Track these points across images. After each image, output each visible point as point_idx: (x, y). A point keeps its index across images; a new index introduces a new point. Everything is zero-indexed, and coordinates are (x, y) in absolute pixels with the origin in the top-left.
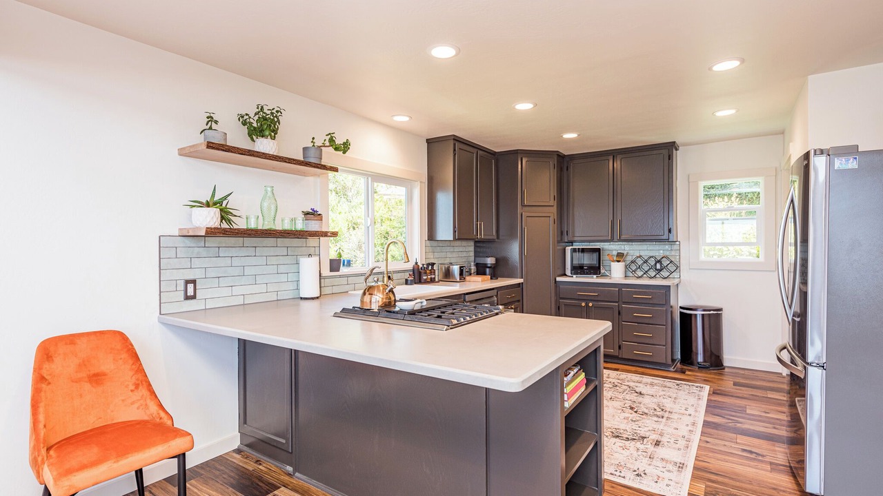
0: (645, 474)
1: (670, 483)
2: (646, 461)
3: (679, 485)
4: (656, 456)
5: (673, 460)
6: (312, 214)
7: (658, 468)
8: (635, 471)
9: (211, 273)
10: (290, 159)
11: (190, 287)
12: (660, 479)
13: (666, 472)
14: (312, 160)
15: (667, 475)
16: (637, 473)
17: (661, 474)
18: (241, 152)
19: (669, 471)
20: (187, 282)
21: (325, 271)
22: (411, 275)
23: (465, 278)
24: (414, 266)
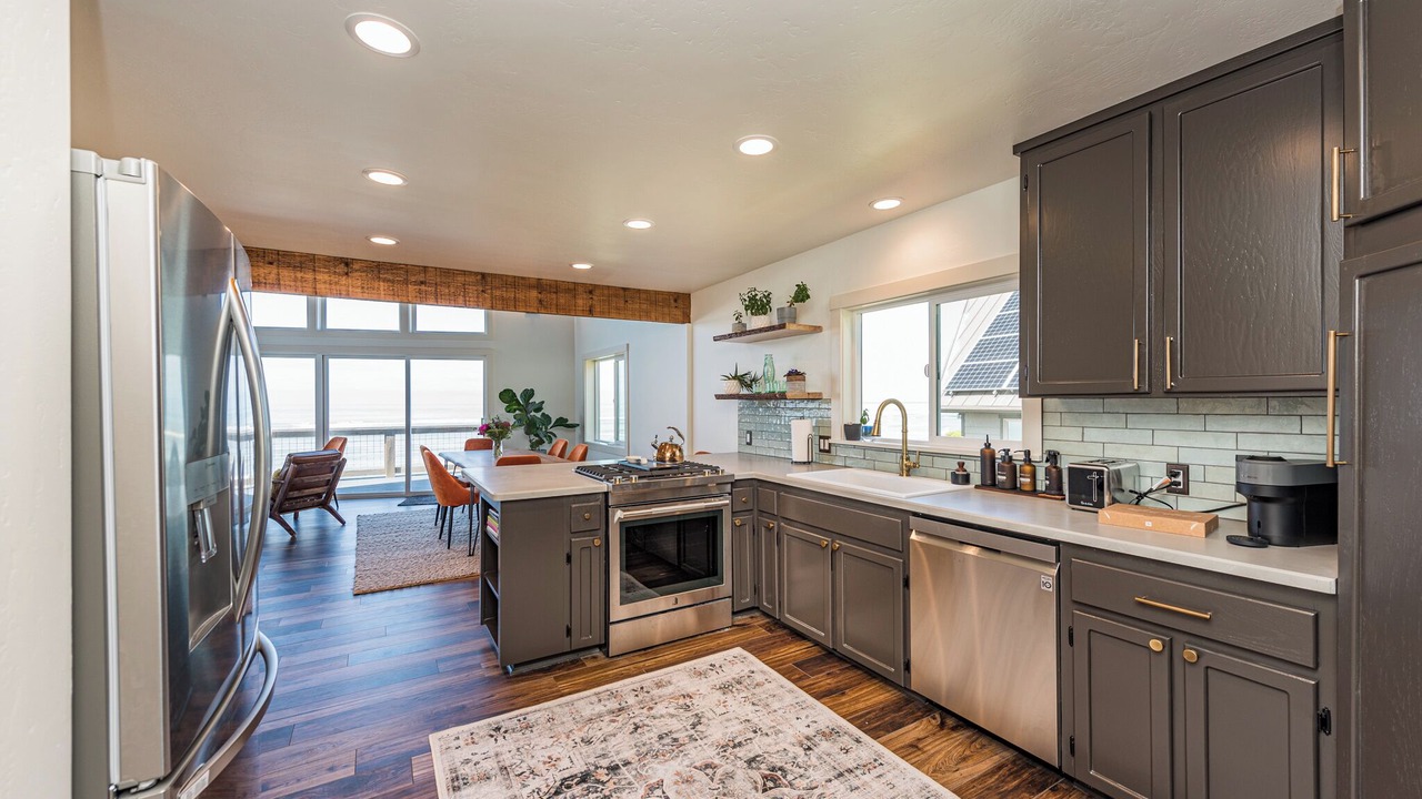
0: (492, 736)
1: (456, 743)
2: (507, 760)
3: (444, 747)
4: (499, 778)
5: (474, 787)
6: (793, 375)
7: (484, 756)
8: (506, 732)
11: (748, 435)
12: (470, 741)
13: (470, 757)
15: (465, 753)
16: (503, 730)
17: (474, 748)
19: (467, 761)
20: (748, 432)
21: (838, 437)
22: (961, 465)
23: (1100, 505)
24: (982, 451)
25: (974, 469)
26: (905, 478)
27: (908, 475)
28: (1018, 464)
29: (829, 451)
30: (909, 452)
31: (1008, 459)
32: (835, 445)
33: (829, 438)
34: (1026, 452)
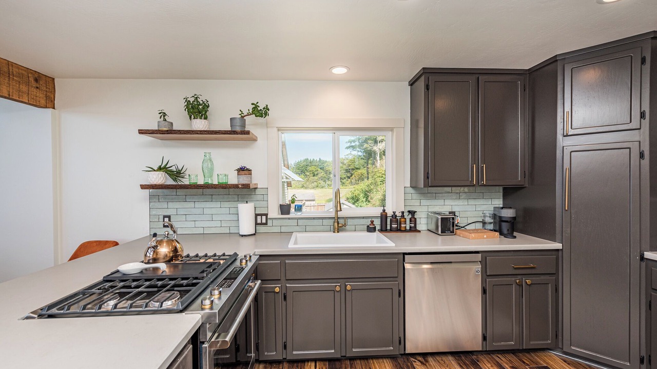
6: (242, 170)
9: (181, 212)
10: (201, 131)
11: (166, 220)
14: (238, 129)
18: (161, 132)
20: (165, 217)
21: (274, 212)
22: (372, 222)
23: (453, 232)
24: (381, 214)
25: (377, 223)
26: (336, 234)
27: (338, 232)
28: (398, 218)
29: (266, 224)
30: (338, 218)
31: (394, 216)
32: (272, 219)
33: (266, 215)
34: (403, 213)
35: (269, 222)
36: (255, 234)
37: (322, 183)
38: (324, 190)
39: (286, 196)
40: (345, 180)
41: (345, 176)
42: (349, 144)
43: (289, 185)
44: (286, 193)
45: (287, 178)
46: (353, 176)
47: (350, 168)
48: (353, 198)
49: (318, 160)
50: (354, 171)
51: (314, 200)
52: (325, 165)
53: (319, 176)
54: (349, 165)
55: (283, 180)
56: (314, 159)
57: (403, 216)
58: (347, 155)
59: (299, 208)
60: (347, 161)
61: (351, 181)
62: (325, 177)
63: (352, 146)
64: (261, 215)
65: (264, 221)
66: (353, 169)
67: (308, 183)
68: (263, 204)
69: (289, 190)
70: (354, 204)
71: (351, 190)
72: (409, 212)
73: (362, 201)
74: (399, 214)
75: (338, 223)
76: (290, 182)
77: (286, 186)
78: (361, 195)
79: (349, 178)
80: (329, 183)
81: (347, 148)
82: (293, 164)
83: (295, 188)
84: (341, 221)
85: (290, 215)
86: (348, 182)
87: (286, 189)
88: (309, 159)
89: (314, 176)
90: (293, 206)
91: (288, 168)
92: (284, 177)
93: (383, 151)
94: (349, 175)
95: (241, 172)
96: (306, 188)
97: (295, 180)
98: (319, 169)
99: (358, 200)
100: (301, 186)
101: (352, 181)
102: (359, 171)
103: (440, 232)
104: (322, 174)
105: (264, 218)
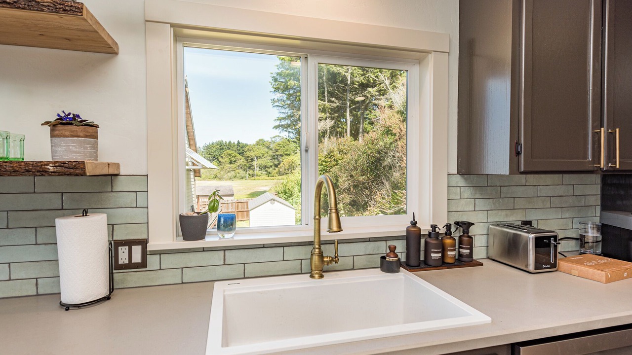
6: (64, 123)
21: (164, 235)
22: (393, 249)
23: (554, 266)
24: (408, 231)
26: (318, 281)
27: (322, 277)
29: (142, 264)
31: (433, 233)
32: (160, 253)
33: (143, 243)
34: (448, 227)
35: (153, 261)
36: (107, 298)
37: (242, 172)
38: (244, 181)
39: (193, 190)
40: (271, 169)
41: (271, 164)
42: (278, 123)
43: (197, 173)
44: (193, 186)
45: (194, 164)
46: (282, 164)
47: (277, 153)
48: (285, 193)
49: (236, 143)
50: (283, 158)
51: (232, 195)
52: (246, 149)
53: (238, 163)
54: (277, 150)
55: (187, 167)
56: (230, 142)
57: (448, 233)
58: (274, 137)
59: (227, 223)
60: (274, 145)
61: (279, 170)
62: (245, 165)
63: (282, 126)
64: (130, 243)
65: (137, 258)
66: (282, 156)
67: (222, 173)
68: (136, 215)
69: (197, 182)
70: (286, 199)
71: (282, 181)
72: (457, 223)
73: (298, 196)
74: (442, 230)
75: (321, 256)
76: (199, 170)
77: (192, 176)
78: (296, 189)
79: (276, 166)
80: (251, 172)
81: (276, 127)
82: (202, 147)
83: (204, 179)
84: (329, 251)
85: (208, 239)
86: (275, 171)
87: (193, 180)
88: (224, 142)
89: (231, 163)
90: (213, 218)
91: (196, 151)
92: (190, 163)
93: (322, 132)
94: (276, 163)
95: (60, 127)
96: (220, 179)
97: (206, 168)
98: (238, 155)
99: (291, 195)
100: (213, 176)
101: (281, 170)
102: (289, 158)
103: (531, 267)
104: (242, 160)
105: (137, 251)
